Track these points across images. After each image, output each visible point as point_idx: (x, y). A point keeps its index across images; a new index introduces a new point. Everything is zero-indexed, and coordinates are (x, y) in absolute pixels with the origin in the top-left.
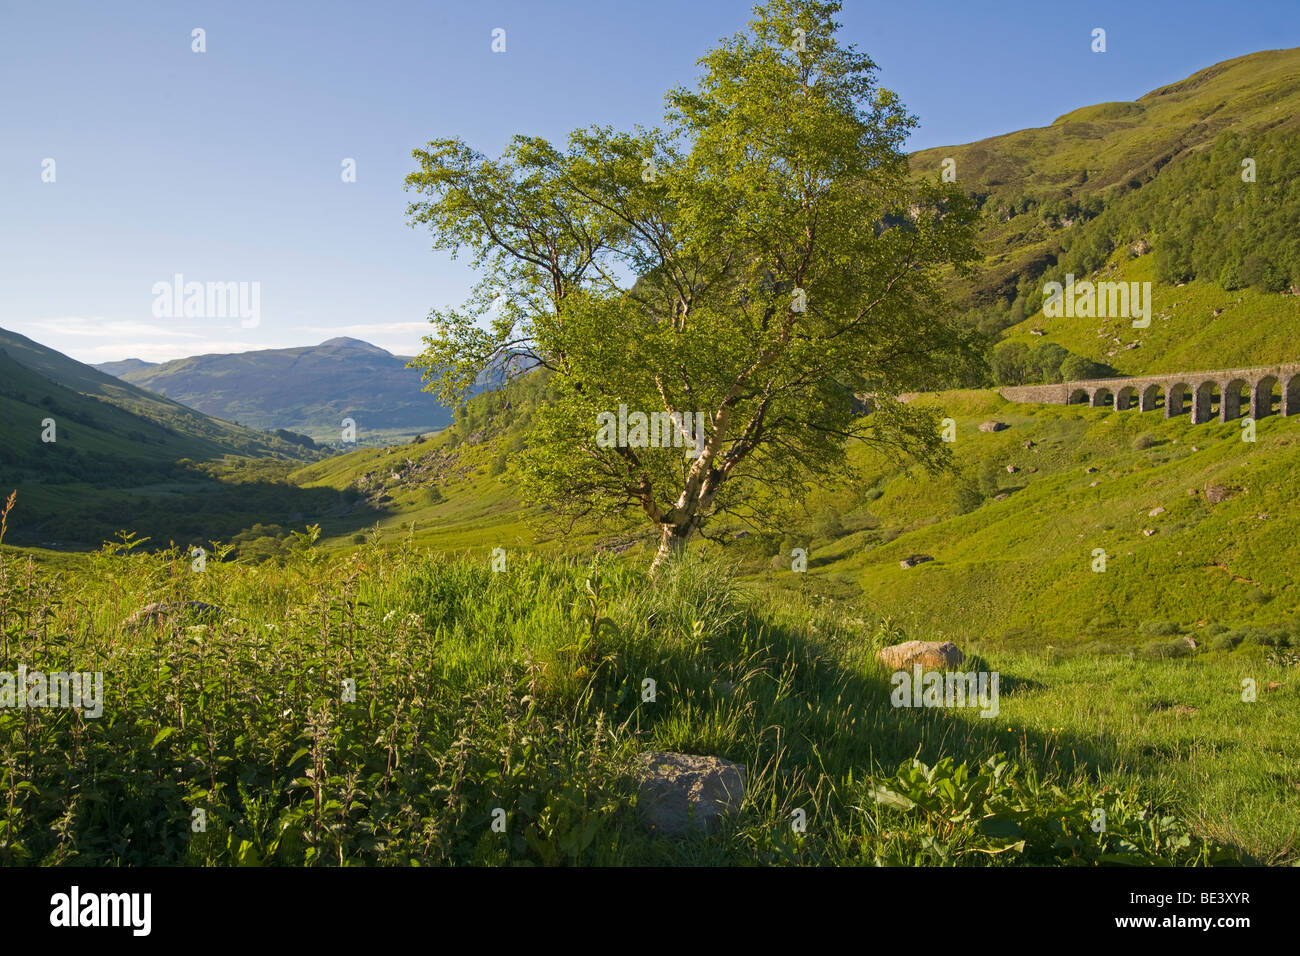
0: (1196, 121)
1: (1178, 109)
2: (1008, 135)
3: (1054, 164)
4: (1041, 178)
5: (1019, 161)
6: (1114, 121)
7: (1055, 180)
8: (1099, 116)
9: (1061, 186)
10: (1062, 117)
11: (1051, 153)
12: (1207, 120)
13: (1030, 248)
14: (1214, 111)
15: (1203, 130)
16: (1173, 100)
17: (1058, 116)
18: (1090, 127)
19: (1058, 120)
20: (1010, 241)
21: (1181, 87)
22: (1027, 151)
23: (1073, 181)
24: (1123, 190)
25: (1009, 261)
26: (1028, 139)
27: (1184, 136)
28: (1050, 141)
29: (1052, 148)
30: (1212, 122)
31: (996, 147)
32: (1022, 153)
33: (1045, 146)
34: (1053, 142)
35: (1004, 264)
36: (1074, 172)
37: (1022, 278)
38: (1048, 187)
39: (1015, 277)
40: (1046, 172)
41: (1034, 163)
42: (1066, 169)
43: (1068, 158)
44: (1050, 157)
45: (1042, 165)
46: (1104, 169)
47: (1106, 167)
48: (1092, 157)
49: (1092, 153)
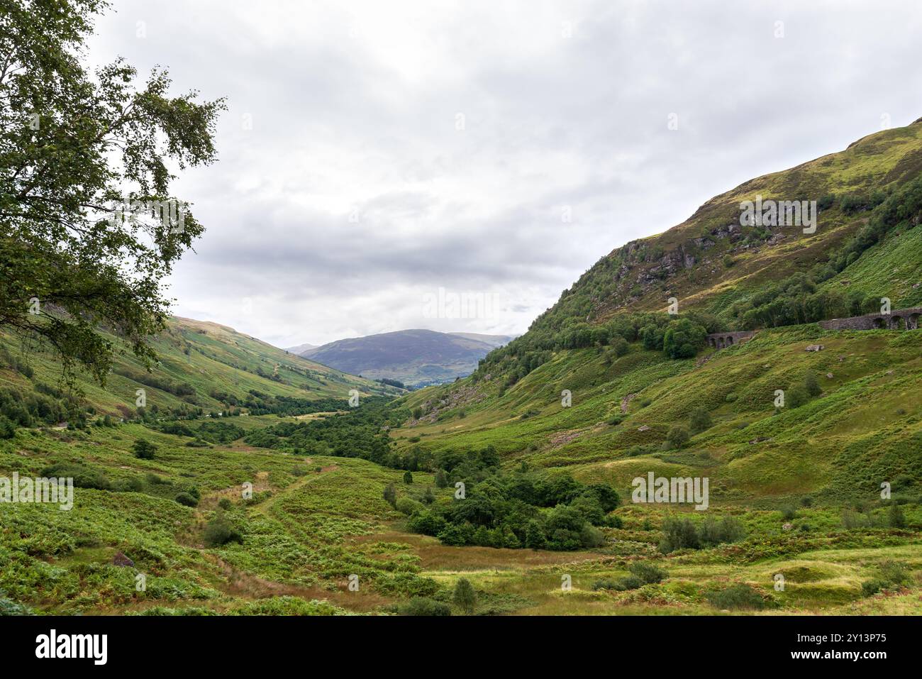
2: (815, 160)
3: (848, 173)
4: (841, 184)
5: (824, 176)
6: (891, 141)
7: (850, 184)
8: (879, 139)
9: (854, 188)
10: (853, 144)
11: (847, 167)
17: (850, 144)
18: (874, 147)
19: (850, 146)
22: (829, 168)
23: (863, 184)
24: (901, 183)
25: (820, 240)
26: (828, 162)
28: (844, 160)
29: (846, 164)
31: (807, 168)
32: (824, 170)
33: (842, 164)
34: (847, 161)
35: (817, 242)
36: (864, 178)
37: (832, 249)
38: (845, 189)
39: (827, 248)
40: (844, 180)
41: (834, 175)
42: (858, 176)
43: (859, 169)
44: (845, 170)
45: (840, 176)
46: (886, 173)
47: (887, 171)
48: (876, 167)
49: (876, 164)
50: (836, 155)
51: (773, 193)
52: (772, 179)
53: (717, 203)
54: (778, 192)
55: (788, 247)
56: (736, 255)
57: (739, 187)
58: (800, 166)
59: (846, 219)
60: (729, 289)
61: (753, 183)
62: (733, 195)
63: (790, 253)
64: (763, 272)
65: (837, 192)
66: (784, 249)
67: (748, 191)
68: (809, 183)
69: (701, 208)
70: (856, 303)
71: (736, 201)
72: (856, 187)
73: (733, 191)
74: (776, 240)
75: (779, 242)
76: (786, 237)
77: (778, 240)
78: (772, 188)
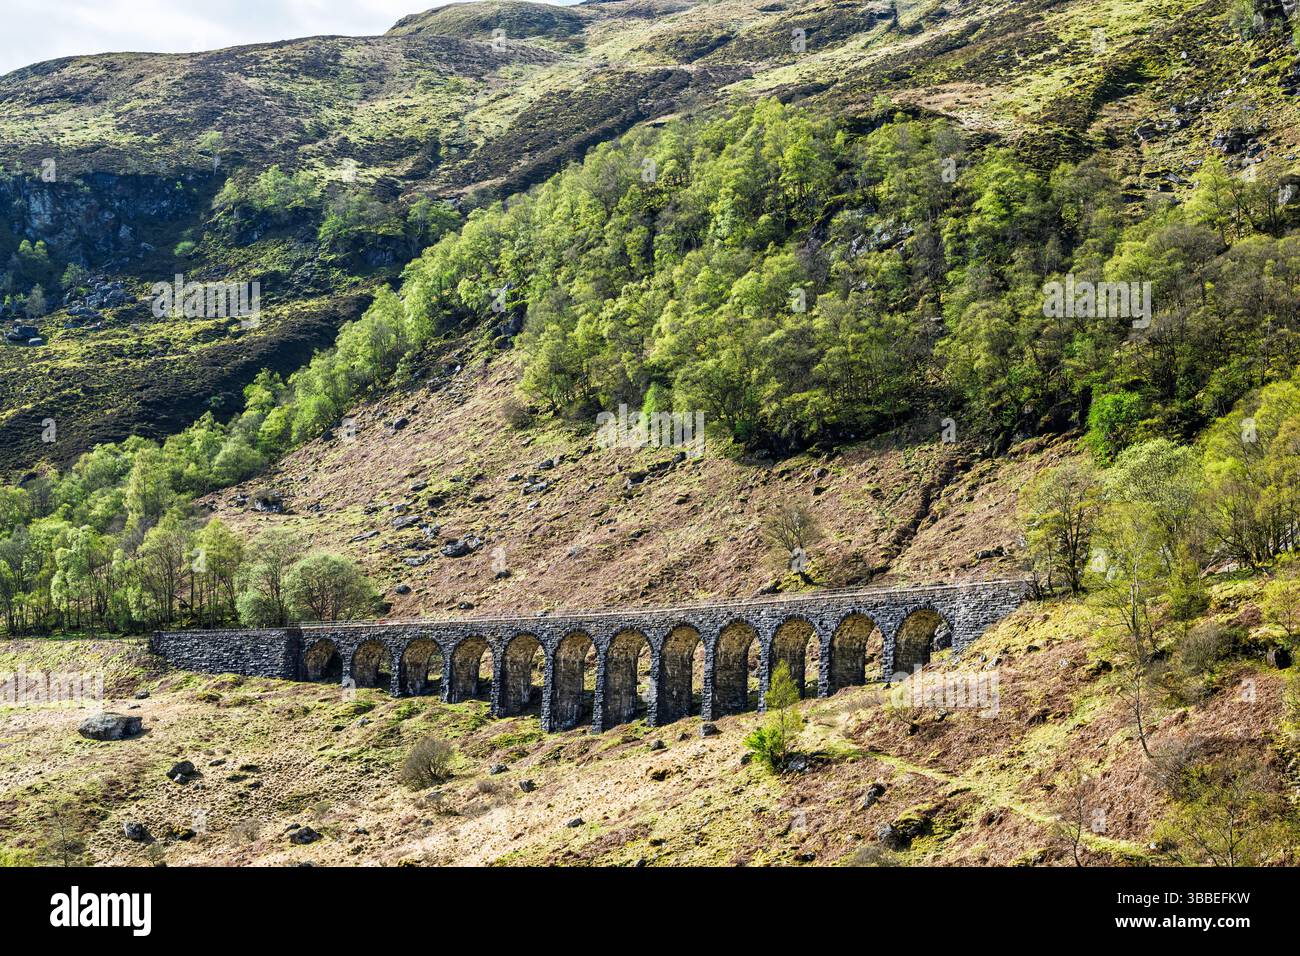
0: (672, 65)
1: (643, 33)
3: (371, 119)
4: (345, 149)
6: (515, 42)
8: (484, 26)
9: (378, 174)
10: (411, 20)
11: (366, 95)
12: (694, 66)
13: (292, 308)
14: (710, 49)
15: (681, 87)
18: (464, 48)
19: (401, 24)
22: (319, 85)
23: (406, 165)
25: (237, 336)
26: (323, 59)
27: (645, 94)
29: (374, 84)
30: (703, 72)
33: (358, 79)
34: (375, 72)
35: (226, 341)
36: (412, 146)
37: (262, 375)
39: (247, 372)
40: (353, 138)
41: (328, 114)
42: (396, 135)
43: (403, 111)
44: (366, 105)
45: (346, 122)
46: (476, 146)
47: (480, 142)
48: (455, 116)
49: (456, 107)
50: (348, 42)
51: (124, 127)
52: (130, 74)
54: (140, 131)
55: (132, 341)
58: (231, 53)
59: (335, 274)
63: (132, 361)
64: (26, 416)
65: (322, 173)
66: (116, 342)
67: (44, 100)
68: (246, 121)
72: (378, 172)
74: (101, 305)
75: (108, 314)
76: (134, 301)
77: (107, 305)
78: (126, 107)
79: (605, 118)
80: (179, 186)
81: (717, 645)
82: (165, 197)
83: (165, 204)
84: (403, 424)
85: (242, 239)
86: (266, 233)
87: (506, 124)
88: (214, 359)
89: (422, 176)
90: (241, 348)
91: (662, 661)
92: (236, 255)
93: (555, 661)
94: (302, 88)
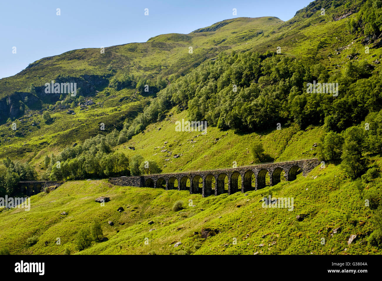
0: (213, 47)
1: (205, 39)
2: (124, 45)
3: (146, 61)
4: (140, 68)
5: (128, 59)
6: (176, 43)
7: (146, 69)
8: (169, 39)
9: (148, 73)
10: (152, 38)
11: (144, 56)
12: (217, 47)
13: (131, 104)
14: (221, 43)
15: (215, 51)
16: (203, 35)
17: (150, 38)
18: (165, 44)
19: (150, 40)
20: (121, 100)
21: (208, 29)
22: (133, 53)
23: (155, 71)
24: (178, 77)
25: (120, 111)
26: (133, 48)
27: (207, 53)
28: (144, 50)
29: (146, 53)
30: (220, 48)
33: (142, 52)
34: (146, 51)
35: (117, 112)
36: (156, 67)
37: (126, 120)
38: (141, 73)
39: (123, 119)
40: (142, 65)
41: (136, 60)
42: (152, 64)
43: (153, 59)
44: (144, 58)
45: (140, 62)
46: (170, 66)
47: (171, 65)
48: (165, 60)
49: (164, 58)
50: (139, 44)
51: (90, 65)
52: (90, 53)
53: (45, 64)
54: (94, 66)
55: (96, 113)
56: (55, 112)
57: (65, 54)
58: (112, 47)
59: (140, 96)
60: (44, 142)
61: (76, 53)
62: (58, 60)
63: (97, 118)
64: (73, 130)
65: (136, 74)
66: (92, 113)
67: (71, 59)
68: (117, 62)
69: (31, 66)
70: (137, 165)
71: (60, 65)
73: (59, 56)
74: (88, 105)
75: (89, 107)
76: (95, 104)
77: (89, 105)
78: (90, 60)
79: (198, 59)
80: (103, 78)
81: (244, 176)
82: (101, 80)
83: (100, 82)
84: (160, 129)
85: (119, 89)
86: (124, 88)
87: (176, 61)
88: (115, 116)
89: (158, 74)
90: (121, 113)
91: (231, 180)
92: (118, 93)
93: (205, 181)
94: (129, 54)
